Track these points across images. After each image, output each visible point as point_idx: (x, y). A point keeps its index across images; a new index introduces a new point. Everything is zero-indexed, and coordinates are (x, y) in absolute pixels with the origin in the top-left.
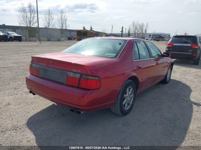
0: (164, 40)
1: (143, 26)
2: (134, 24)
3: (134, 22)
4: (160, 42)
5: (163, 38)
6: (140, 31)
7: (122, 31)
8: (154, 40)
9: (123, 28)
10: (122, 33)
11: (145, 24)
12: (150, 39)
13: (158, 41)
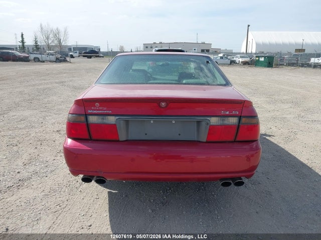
0: (98, 56)
1: (58, 34)
2: (42, 28)
3: (41, 25)
4: (93, 59)
5: (97, 53)
6: (56, 42)
7: (23, 42)
8: (84, 56)
9: (22, 35)
10: (23, 45)
11: (62, 30)
12: (77, 55)
13: (90, 57)
